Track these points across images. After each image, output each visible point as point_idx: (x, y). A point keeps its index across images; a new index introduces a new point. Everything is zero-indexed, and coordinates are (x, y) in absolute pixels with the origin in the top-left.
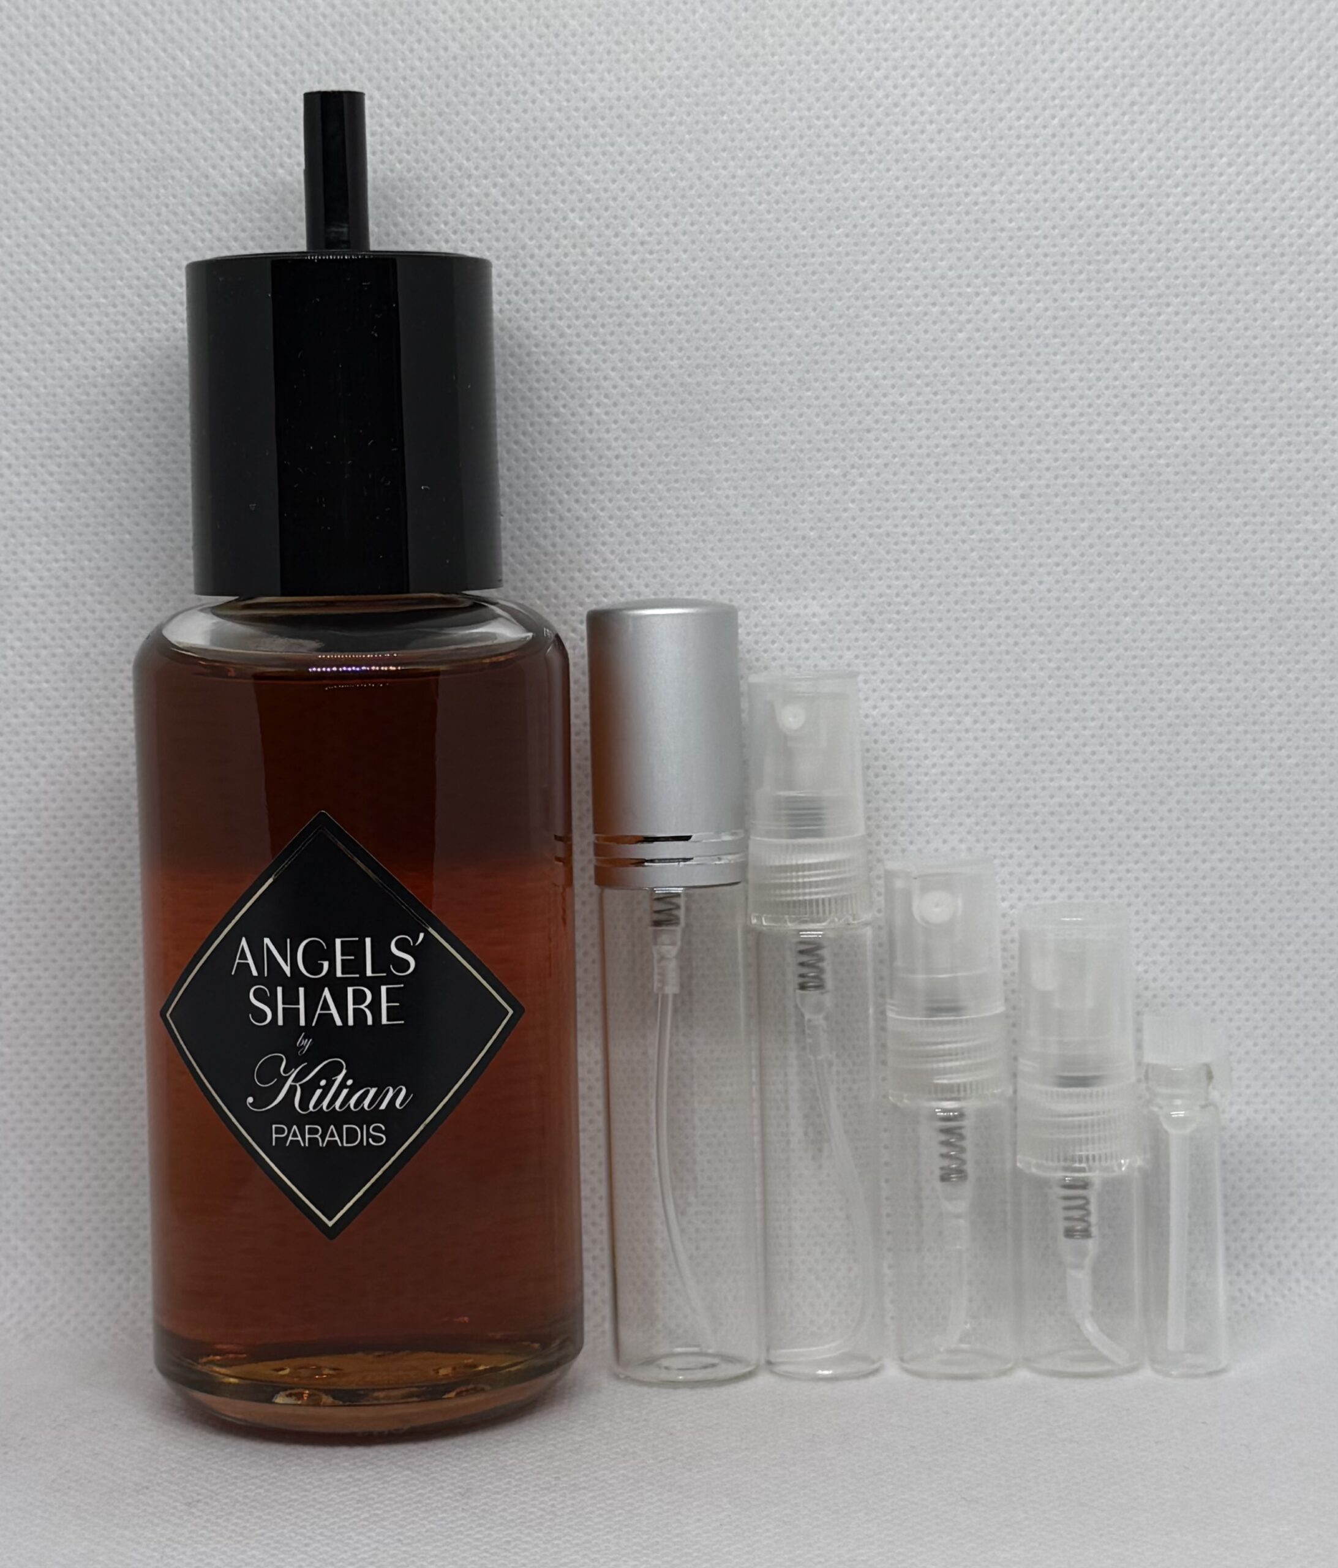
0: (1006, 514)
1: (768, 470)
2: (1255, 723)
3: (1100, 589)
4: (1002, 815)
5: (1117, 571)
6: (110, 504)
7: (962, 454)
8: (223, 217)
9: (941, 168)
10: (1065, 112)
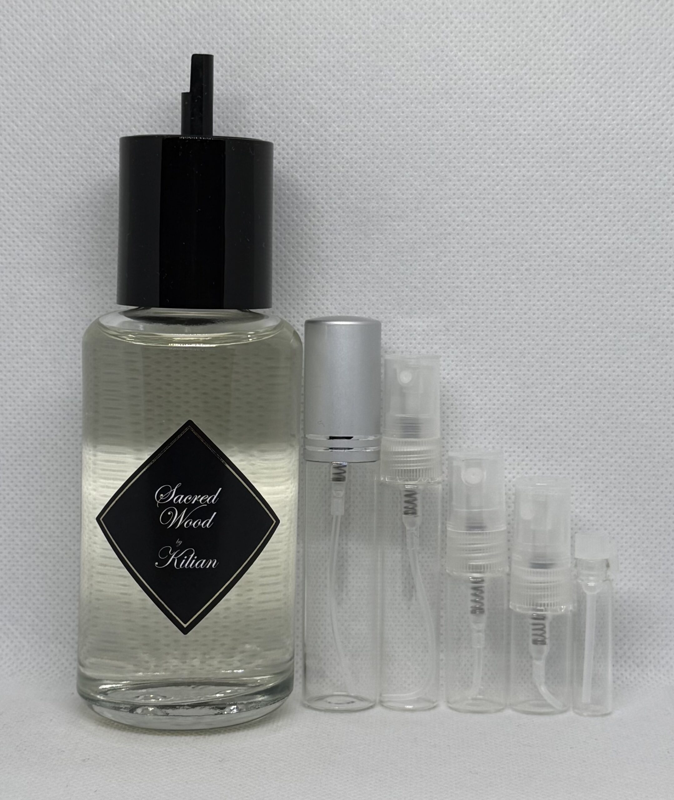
0: (517, 279)
1: (399, 252)
2: (639, 389)
3: (564, 318)
4: (511, 430)
5: (573, 310)
6: (67, 258)
7: (497, 248)
8: (128, 115)
9: (490, 102)
10: (554, 77)
